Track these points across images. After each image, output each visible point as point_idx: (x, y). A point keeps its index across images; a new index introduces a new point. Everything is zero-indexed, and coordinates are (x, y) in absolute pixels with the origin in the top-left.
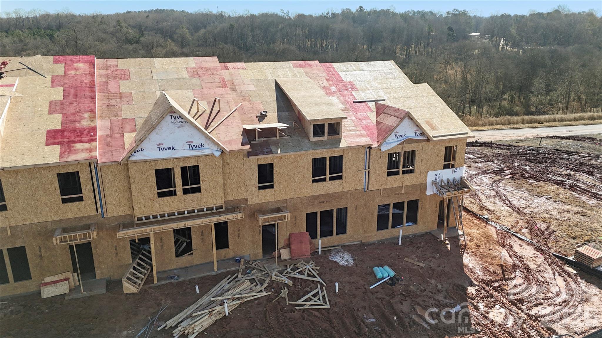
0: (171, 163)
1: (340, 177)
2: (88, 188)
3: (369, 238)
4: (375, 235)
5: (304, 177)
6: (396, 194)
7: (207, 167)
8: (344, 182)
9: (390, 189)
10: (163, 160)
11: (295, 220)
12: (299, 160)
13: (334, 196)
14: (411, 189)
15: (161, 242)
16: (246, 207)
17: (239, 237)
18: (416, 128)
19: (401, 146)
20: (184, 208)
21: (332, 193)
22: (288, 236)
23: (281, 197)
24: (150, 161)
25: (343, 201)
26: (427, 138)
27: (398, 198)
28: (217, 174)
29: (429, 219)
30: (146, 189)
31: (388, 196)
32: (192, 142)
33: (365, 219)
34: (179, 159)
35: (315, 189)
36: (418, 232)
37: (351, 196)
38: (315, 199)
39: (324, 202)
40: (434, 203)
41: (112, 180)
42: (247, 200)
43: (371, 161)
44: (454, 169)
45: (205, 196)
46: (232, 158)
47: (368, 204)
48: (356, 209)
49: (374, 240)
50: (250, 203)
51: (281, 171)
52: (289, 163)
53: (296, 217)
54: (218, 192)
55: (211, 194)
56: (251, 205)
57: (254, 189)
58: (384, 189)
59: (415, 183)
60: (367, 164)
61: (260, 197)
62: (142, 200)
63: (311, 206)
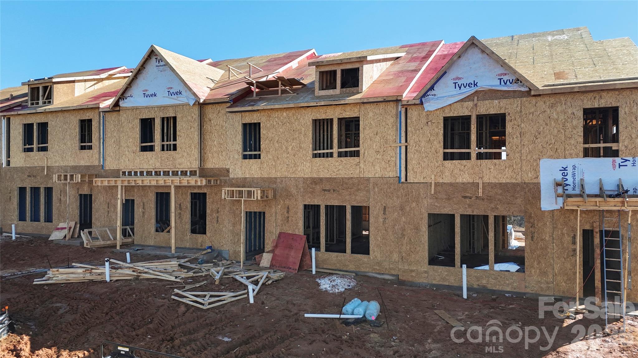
0: (153, 112)
1: (356, 154)
2: (96, 136)
3: (414, 274)
4: (426, 272)
5: (300, 147)
6: (465, 197)
7: (184, 119)
8: (362, 162)
9: (451, 184)
10: (147, 108)
11: (288, 212)
12: (293, 121)
13: (346, 184)
14: (500, 192)
15: (143, 208)
16: (227, 181)
17: (218, 221)
18: (501, 71)
19: (470, 104)
20: (161, 167)
21: (342, 178)
22: (277, 236)
23: (270, 173)
24: (137, 108)
25: (361, 194)
26: (527, 89)
27: (470, 206)
28: (192, 129)
29: (557, 268)
30: (131, 140)
31: (449, 199)
32: (171, 88)
33: (403, 235)
34: (159, 107)
35: (315, 168)
36: (528, 290)
37: (374, 188)
38: (316, 184)
39: (329, 191)
40: (565, 231)
41: (113, 130)
42: (228, 171)
43: (409, 129)
44: (618, 160)
45: (180, 155)
46: (213, 113)
47: (408, 209)
48: (384, 214)
49: (423, 280)
50: (231, 176)
51: (270, 135)
52: (280, 123)
53: (288, 208)
54: (193, 152)
55: (185, 154)
56: (233, 179)
57: (236, 156)
58: (437, 184)
59: (508, 181)
60: (403, 134)
61: (243, 168)
62: (127, 152)
63: (310, 195)
